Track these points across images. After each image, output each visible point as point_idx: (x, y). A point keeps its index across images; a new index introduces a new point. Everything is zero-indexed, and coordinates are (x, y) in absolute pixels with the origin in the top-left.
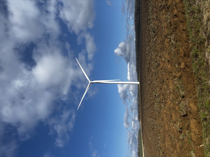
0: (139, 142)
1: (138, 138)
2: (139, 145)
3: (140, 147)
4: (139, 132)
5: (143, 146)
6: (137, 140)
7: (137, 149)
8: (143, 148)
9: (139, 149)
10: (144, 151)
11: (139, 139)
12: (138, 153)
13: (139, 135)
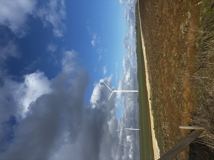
0: (136, 16)
1: (135, 12)
2: (136, 19)
3: (137, 21)
4: (137, 5)
5: (140, 19)
6: (135, 14)
7: (135, 24)
8: (140, 21)
9: (136, 23)
10: (141, 24)
11: (137, 13)
12: (136, 27)
13: (137, 8)
